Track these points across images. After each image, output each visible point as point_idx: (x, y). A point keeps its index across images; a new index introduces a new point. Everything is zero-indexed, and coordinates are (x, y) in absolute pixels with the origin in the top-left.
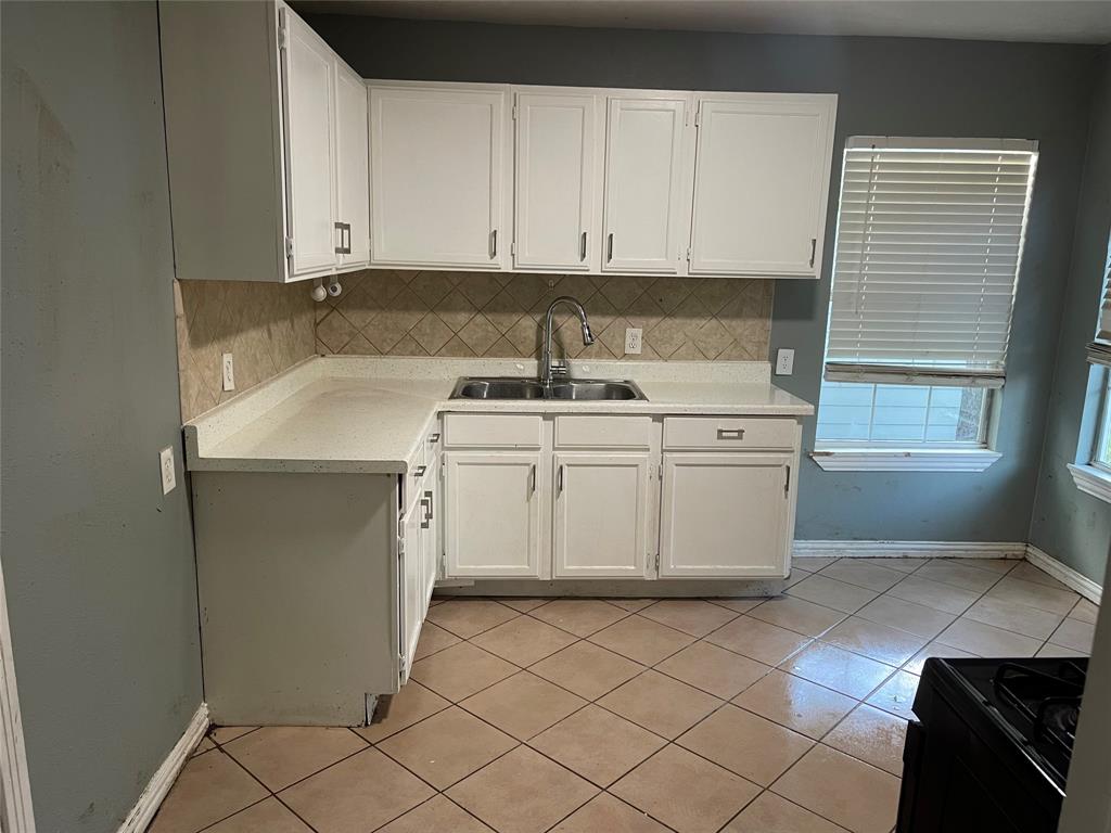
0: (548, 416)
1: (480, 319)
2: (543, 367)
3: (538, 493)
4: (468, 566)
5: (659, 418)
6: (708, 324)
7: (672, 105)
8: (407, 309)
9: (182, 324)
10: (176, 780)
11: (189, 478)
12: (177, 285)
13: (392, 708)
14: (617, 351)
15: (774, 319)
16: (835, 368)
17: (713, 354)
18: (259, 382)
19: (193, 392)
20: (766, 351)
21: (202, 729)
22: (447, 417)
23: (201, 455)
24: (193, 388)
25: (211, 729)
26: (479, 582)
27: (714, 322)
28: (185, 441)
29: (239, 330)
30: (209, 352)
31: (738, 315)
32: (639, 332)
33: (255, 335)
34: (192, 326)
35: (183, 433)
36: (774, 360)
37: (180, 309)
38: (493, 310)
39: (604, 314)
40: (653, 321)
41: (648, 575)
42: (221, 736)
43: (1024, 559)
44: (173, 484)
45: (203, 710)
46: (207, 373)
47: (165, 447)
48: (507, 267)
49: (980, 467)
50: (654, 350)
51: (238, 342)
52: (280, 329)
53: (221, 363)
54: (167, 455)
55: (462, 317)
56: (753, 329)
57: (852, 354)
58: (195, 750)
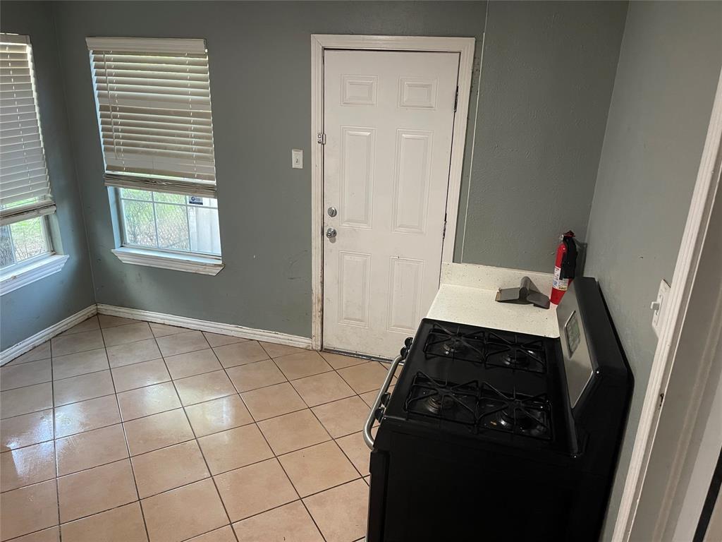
43: (98, 314)
49: (58, 268)
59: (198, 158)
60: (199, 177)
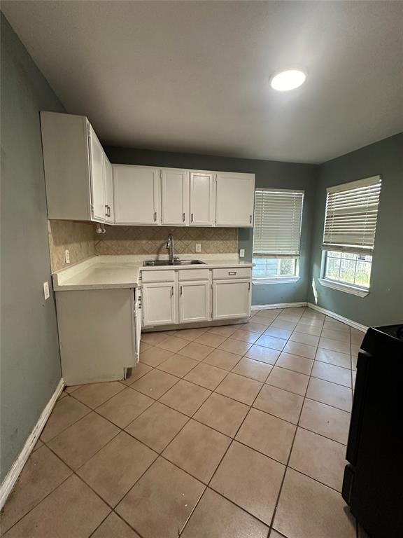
0: (176, 270)
1: (150, 242)
2: (171, 257)
3: (174, 296)
4: (151, 322)
5: (211, 269)
6: (220, 242)
7: (208, 175)
8: (126, 239)
9: (50, 236)
10: (53, 410)
11: (53, 293)
12: (48, 221)
13: (133, 372)
14: (193, 251)
15: (239, 240)
16: (256, 254)
17: (222, 251)
18: (77, 262)
19: (55, 262)
20: (237, 250)
21: (62, 388)
22: (143, 272)
23: (59, 285)
24: (55, 261)
25: (65, 388)
26: (155, 327)
27: (222, 242)
28: (52, 280)
29: (70, 243)
30: (61, 248)
31: (228, 239)
32: (200, 245)
33: (76, 245)
34: (54, 238)
35: (52, 277)
36: (239, 253)
37: (50, 230)
38: (154, 239)
39: (189, 240)
40: (204, 242)
41: (209, 319)
42: (69, 390)
43: (307, 307)
44: (49, 296)
45: (62, 381)
46: (60, 256)
47: (45, 282)
48: (160, 225)
49: (295, 281)
50: (204, 251)
51: (70, 246)
52: (84, 244)
53: (65, 254)
54: (46, 285)
55: (144, 242)
56: (233, 243)
57: (259, 250)
58: (59, 397)
59: (365, 235)
60: (364, 245)
